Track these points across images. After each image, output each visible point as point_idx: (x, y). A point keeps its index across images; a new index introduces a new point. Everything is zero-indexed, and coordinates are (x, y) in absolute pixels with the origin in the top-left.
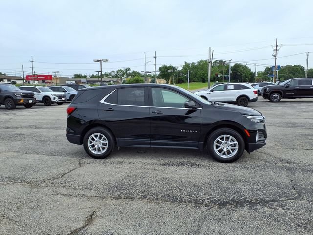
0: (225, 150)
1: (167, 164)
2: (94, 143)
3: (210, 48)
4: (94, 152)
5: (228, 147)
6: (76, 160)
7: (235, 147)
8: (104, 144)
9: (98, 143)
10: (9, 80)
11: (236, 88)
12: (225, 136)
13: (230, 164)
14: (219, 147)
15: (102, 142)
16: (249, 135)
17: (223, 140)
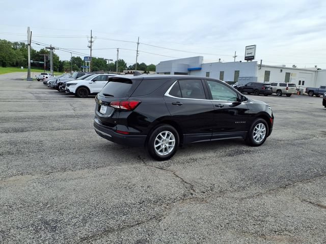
2: (161, 143)
3: (29, 28)
4: (160, 153)
7: (264, 132)
9: (165, 142)
12: (260, 124)
15: (169, 141)
16: (272, 122)
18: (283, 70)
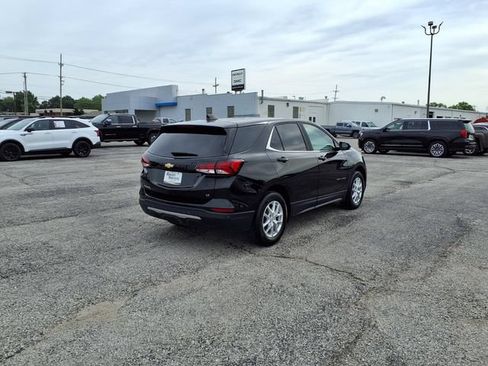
11: (70, 125)
18: (290, 104)
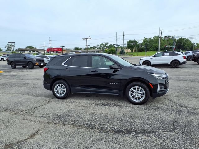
0: (137, 96)
1: (99, 104)
2: (58, 89)
3: (160, 28)
4: (58, 95)
5: (138, 95)
6: (47, 100)
7: (143, 94)
8: (64, 91)
9: (60, 90)
10: (37, 51)
11: (171, 54)
12: (136, 87)
13: (140, 106)
14: (133, 94)
15: (62, 89)
16: (152, 87)
17: (135, 90)
